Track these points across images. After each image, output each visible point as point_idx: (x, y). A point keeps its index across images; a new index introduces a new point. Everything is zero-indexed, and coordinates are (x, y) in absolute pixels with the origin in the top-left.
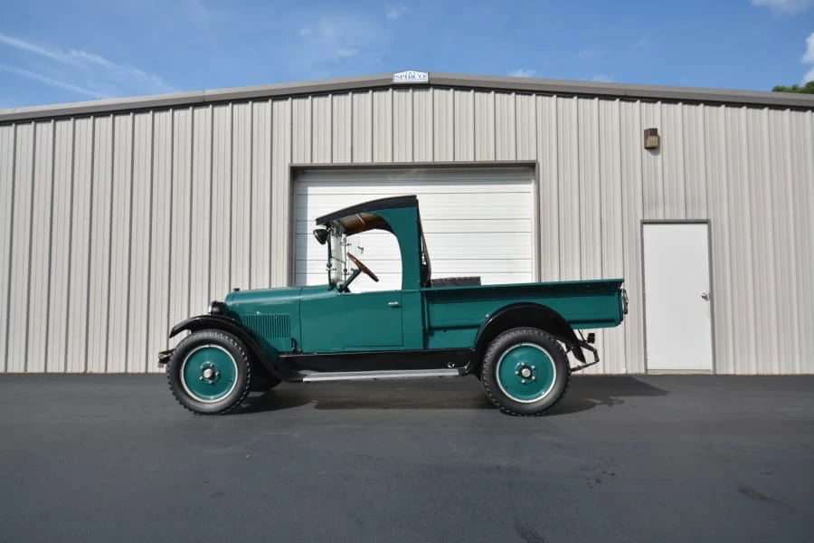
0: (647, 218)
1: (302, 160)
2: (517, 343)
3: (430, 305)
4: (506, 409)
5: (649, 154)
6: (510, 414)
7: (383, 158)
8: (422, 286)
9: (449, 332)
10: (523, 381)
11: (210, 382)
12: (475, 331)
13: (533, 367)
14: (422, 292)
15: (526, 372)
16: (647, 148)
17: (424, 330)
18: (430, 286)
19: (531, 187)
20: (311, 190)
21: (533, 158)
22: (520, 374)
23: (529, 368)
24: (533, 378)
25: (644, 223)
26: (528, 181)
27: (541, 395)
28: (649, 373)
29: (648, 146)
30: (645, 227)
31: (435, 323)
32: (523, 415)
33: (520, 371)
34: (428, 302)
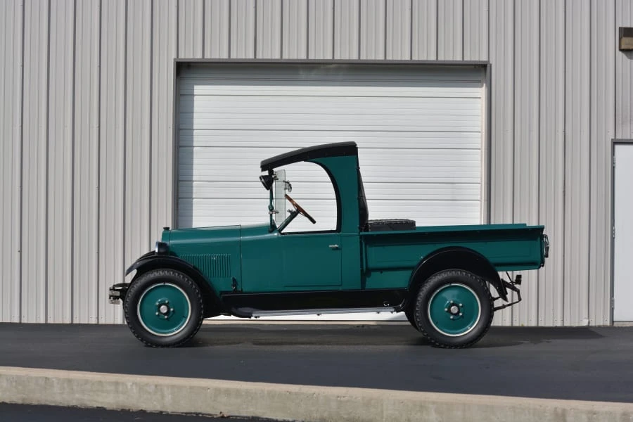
0: (619, 137)
1: (191, 53)
2: (447, 283)
3: (368, 246)
4: (436, 342)
5: (624, 56)
6: (439, 346)
7: (296, 53)
8: (361, 231)
9: (385, 273)
10: (452, 317)
11: (166, 317)
12: (410, 272)
13: (461, 305)
14: (361, 237)
15: (454, 309)
16: (621, 50)
17: (362, 271)
18: (368, 231)
19: (481, 92)
20: (199, 89)
21: (484, 58)
22: (449, 311)
23: (457, 306)
24: (461, 314)
25: (615, 143)
26: (477, 83)
27: (467, 330)
28: (616, 325)
29: (623, 47)
30: (617, 147)
31: (372, 264)
32: (451, 347)
33: (449, 309)
34: (366, 245)
